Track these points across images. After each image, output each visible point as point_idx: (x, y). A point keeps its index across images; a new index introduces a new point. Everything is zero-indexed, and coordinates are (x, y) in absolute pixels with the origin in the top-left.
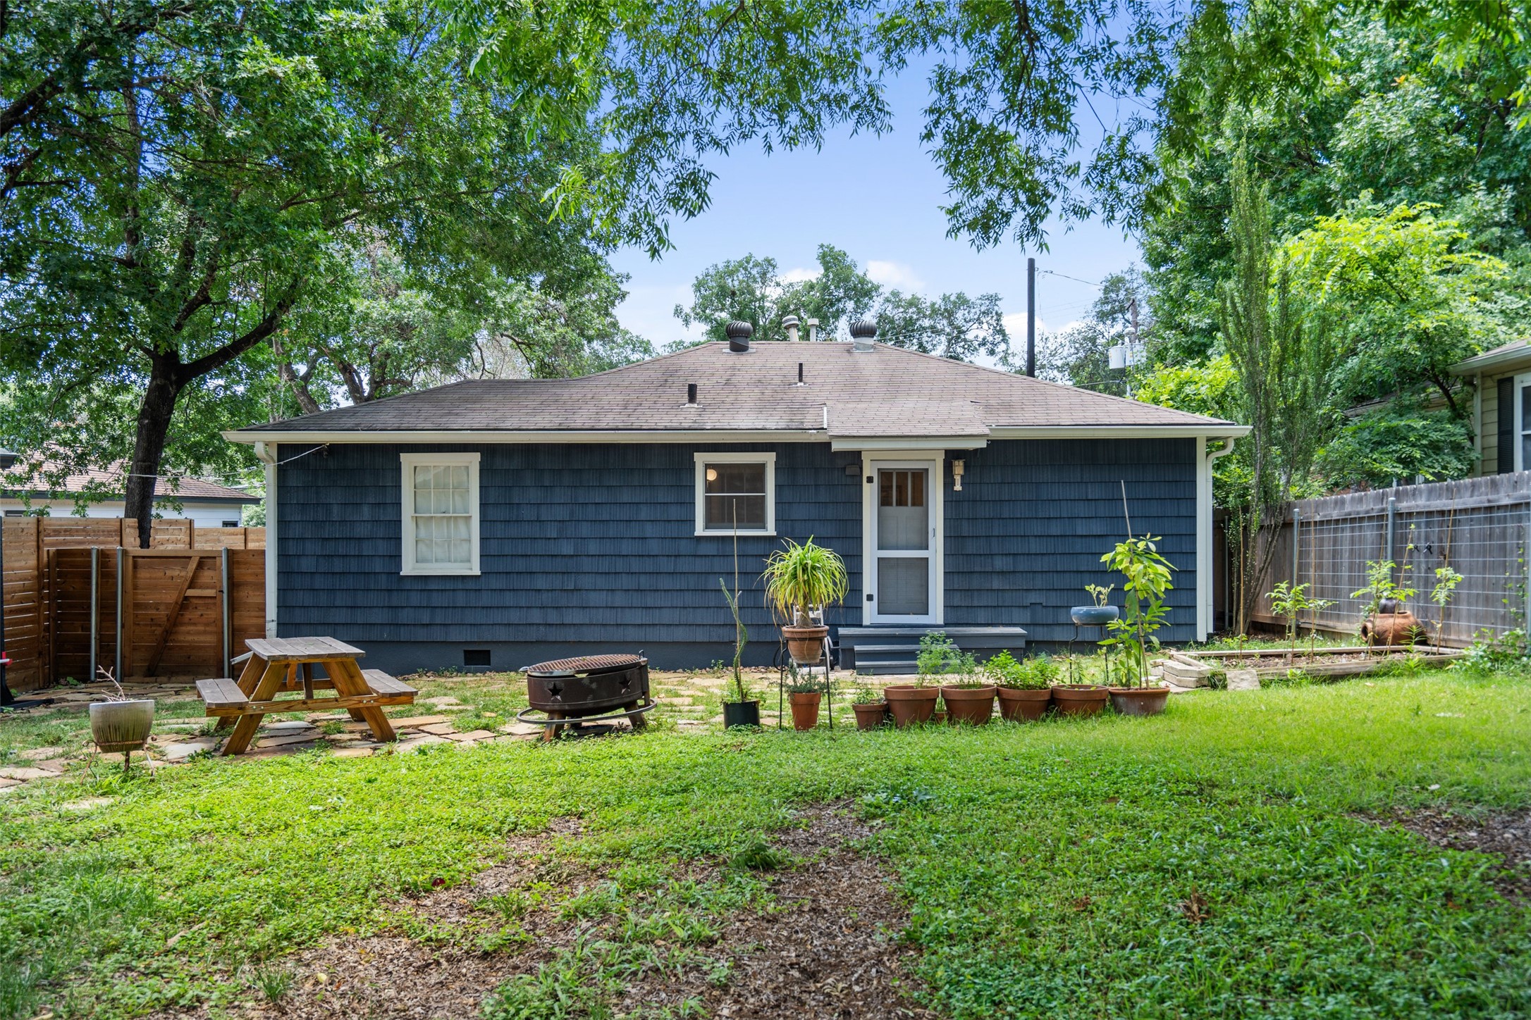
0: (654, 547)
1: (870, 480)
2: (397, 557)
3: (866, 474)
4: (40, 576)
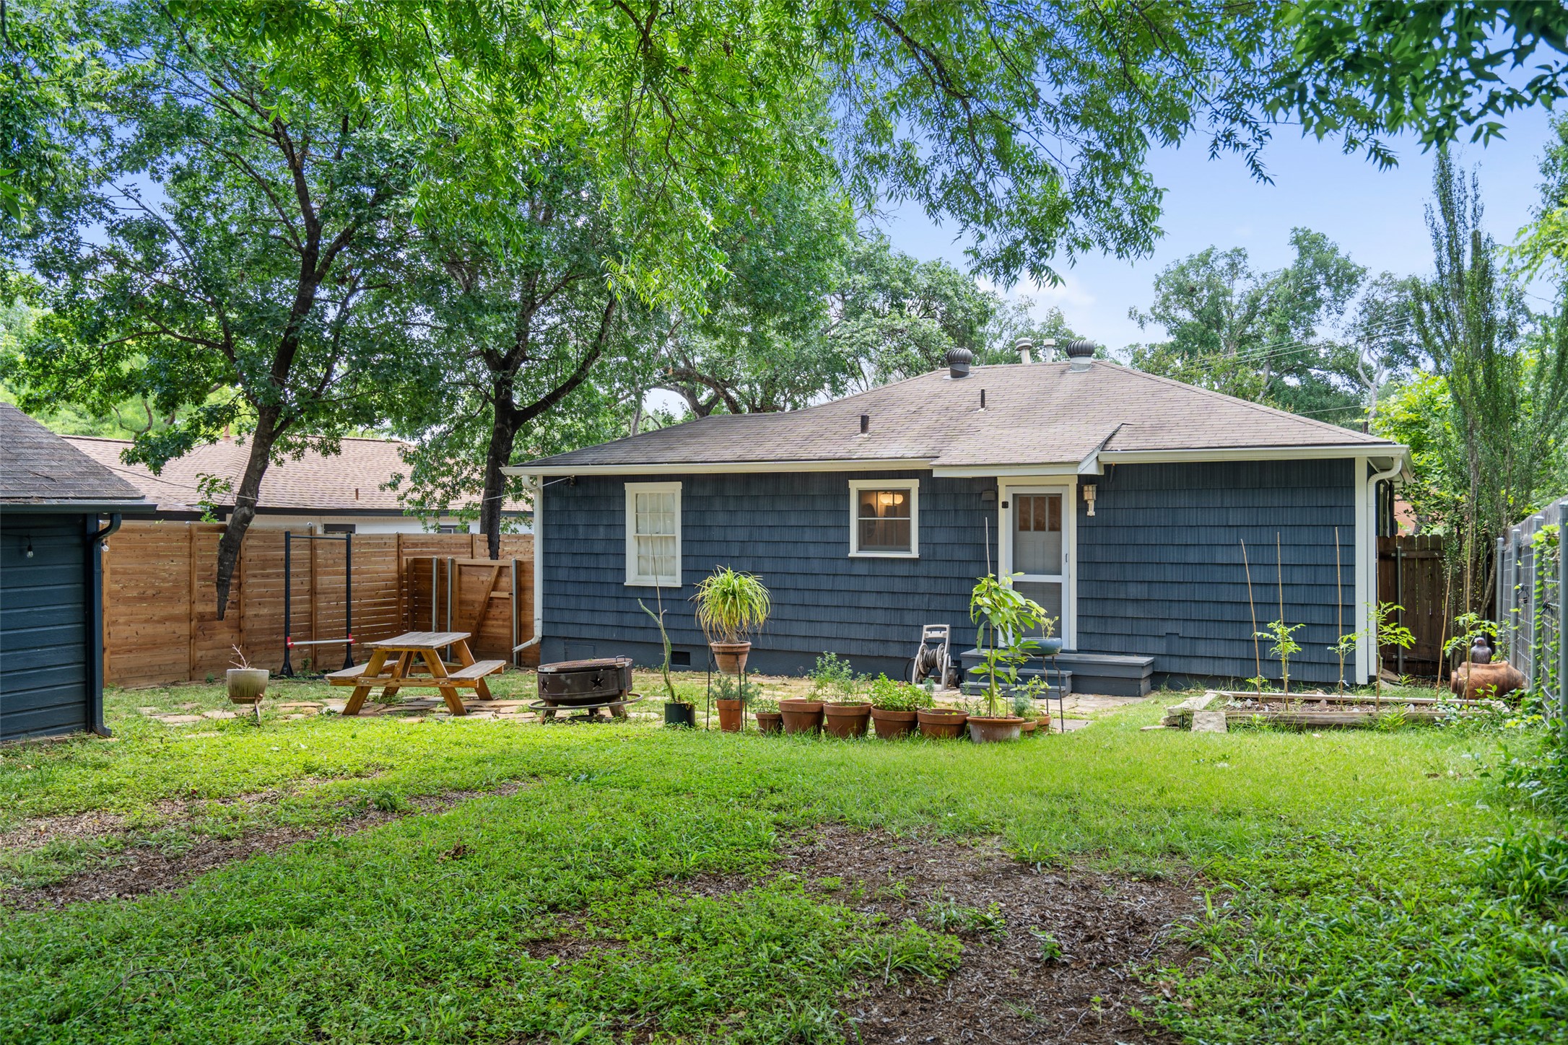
0: (816, 566)
1: (1005, 505)
2: (622, 570)
3: (1001, 499)
4: (400, 578)
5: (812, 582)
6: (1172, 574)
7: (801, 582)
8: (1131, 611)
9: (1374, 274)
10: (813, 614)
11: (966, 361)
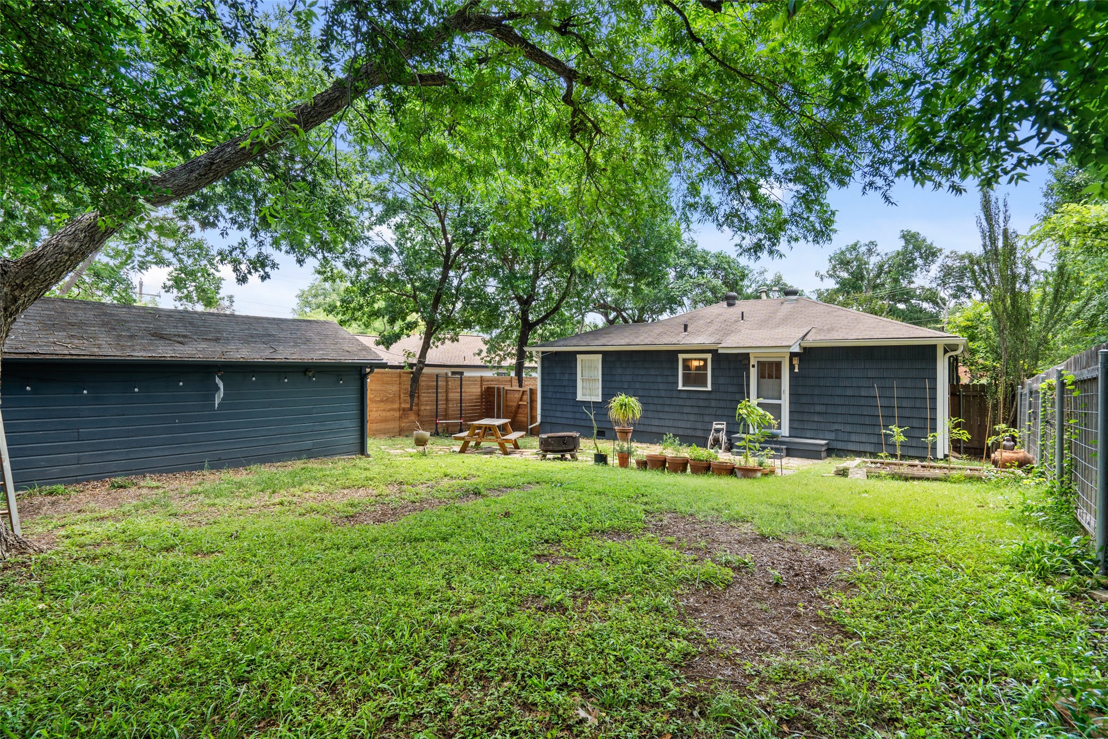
0: (663, 394)
1: (753, 366)
2: (575, 393)
3: (752, 363)
4: (482, 395)
5: (661, 401)
6: (837, 401)
7: (656, 401)
8: (816, 418)
9: (947, 252)
10: (661, 415)
11: (734, 298)
